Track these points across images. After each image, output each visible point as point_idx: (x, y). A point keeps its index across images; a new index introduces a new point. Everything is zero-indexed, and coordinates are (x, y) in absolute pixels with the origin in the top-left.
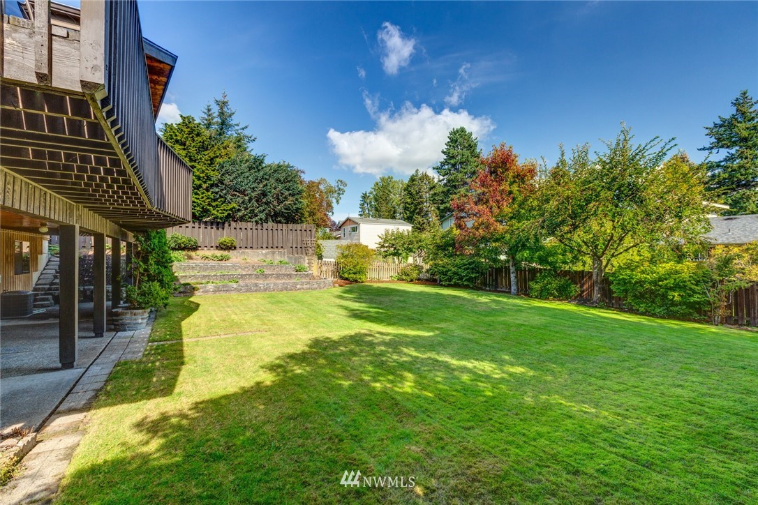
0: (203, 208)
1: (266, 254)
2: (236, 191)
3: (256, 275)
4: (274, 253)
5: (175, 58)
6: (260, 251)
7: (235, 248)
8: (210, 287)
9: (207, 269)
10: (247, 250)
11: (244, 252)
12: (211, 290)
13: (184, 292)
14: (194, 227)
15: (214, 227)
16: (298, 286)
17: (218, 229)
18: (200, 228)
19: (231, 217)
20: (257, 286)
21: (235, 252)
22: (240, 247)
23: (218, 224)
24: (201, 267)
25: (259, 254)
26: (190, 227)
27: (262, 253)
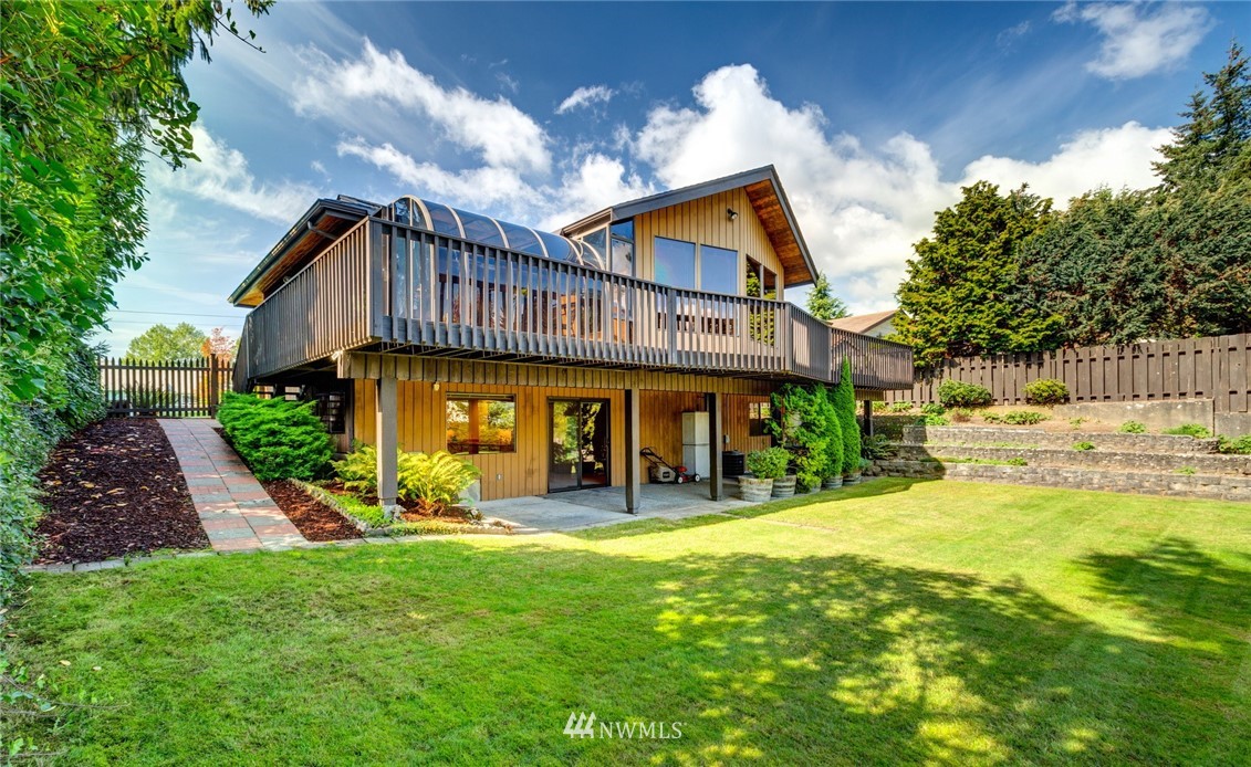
0: (988, 333)
1: (1146, 411)
2: (1062, 289)
3: (1069, 453)
4: (1169, 409)
5: (771, 169)
6: (1128, 405)
7: (1067, 399)
8: (962, 468)
9: (980, 438)
10: (1096, 404)
11: (1086, 408)
12: (965, 473)
13: (920, 472)
14: (984, 368)
15: (1021, 363)
16: (1177, 487)
17: (1029, 366)
18: (994, 367)
19: (1055, 340)
20: (1057, 474)
21: (1065, 408)
22: (1080, 399)
23: (1028, 356)
24: (968, 434)
25: (1124, 412)
26: (978, 368)
27: (1134, 410)
